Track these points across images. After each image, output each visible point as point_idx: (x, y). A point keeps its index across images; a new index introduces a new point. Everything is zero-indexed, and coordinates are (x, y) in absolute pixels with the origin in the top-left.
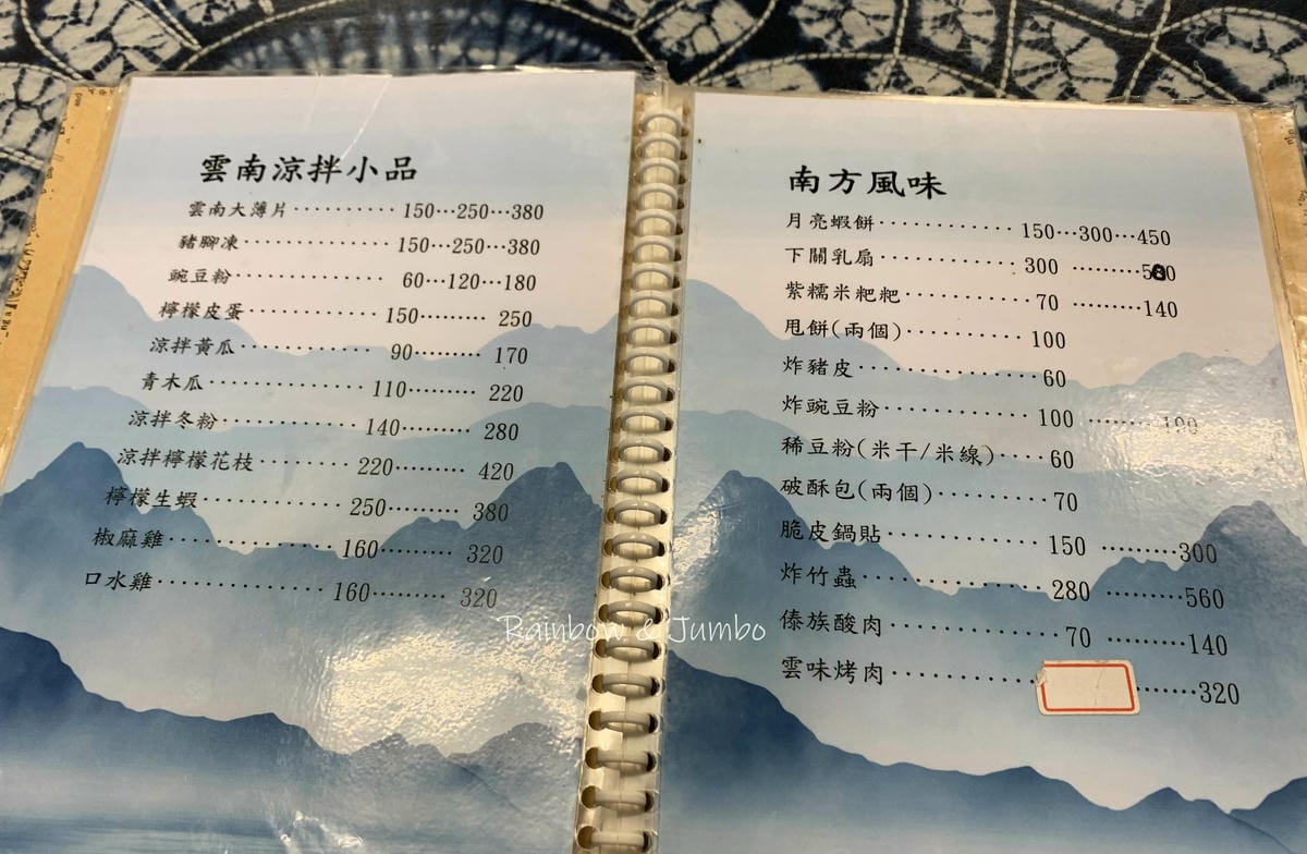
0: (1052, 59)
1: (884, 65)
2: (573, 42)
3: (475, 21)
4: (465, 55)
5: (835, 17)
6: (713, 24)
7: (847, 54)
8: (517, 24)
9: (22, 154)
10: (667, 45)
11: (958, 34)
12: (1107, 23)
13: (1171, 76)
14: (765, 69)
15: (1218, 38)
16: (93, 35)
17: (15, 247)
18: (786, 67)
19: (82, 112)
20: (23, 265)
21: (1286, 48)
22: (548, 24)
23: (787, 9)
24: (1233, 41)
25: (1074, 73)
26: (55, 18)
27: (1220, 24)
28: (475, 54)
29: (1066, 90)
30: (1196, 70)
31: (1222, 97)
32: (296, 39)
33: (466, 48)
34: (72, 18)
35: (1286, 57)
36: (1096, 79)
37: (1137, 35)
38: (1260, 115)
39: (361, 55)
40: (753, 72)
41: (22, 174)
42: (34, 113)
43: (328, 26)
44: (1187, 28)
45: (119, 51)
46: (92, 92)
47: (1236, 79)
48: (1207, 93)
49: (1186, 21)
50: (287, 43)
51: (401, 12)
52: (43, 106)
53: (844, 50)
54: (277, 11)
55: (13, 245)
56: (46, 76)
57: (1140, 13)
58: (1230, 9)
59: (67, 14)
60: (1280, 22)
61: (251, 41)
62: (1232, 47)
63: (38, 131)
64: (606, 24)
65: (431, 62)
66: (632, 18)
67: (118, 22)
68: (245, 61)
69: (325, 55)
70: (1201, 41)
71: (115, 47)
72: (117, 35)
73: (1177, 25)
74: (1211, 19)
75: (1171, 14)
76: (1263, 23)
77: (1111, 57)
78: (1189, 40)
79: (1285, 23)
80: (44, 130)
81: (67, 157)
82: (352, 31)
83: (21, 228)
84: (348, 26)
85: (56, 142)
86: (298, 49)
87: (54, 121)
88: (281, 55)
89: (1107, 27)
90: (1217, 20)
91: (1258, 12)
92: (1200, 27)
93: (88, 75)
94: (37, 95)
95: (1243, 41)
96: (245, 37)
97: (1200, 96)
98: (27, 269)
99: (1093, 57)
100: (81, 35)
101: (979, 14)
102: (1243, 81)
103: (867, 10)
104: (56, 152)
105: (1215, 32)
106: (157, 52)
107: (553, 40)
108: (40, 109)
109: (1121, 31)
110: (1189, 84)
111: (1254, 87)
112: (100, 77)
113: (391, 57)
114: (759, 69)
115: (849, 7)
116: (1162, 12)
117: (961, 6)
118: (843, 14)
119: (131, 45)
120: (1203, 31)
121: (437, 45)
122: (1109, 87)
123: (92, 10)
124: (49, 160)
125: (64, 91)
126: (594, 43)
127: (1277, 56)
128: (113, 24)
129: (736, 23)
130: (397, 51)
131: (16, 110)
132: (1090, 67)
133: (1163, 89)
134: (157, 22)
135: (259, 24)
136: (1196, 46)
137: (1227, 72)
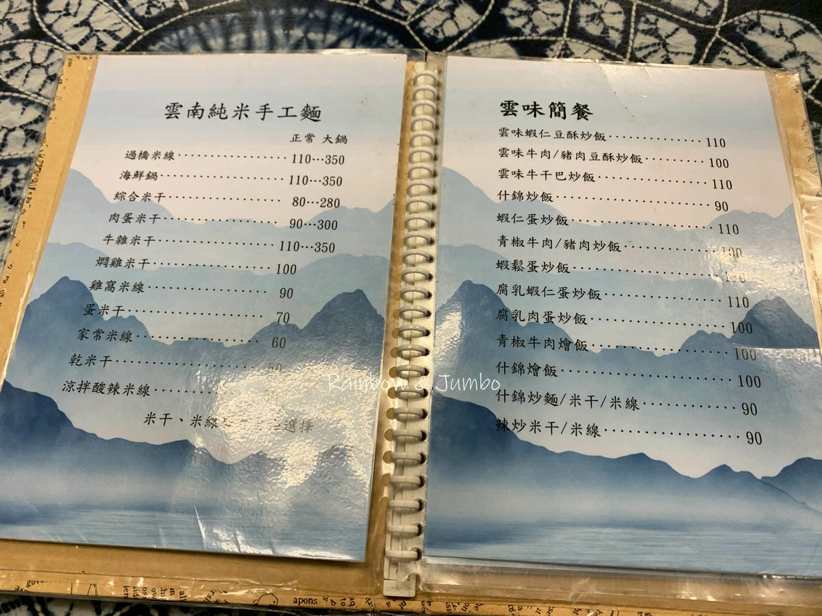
0: (657, 41)
1: (557, 44)
2: (371, 29)
3: (311, 16)
4: (305, 36)
5: (528, 15)
6: (455, 19)
7: (535, 37)
8: (337, 18)
9: (36, 96)
10: (427, 31)
11: (601, 26)
12: (689, 20)
13: (727, 51)
14: (486, 46)
15: (755, 29)
16: (78, 22)
17: (33, 153)
18: (499, 45)
19: (73, 70)
20: (38, 163)
21: (796, 35)
22: (356, 18)
23: (500, 10)
24: (764, 30)
25: (670, 49)
26: (54, 12)
27: (756, 20)
28: (312, 36)
29: (665, 59)
30: (742, 48)
31: (757, 65)
32: (202, 26)
33: (306, 32)
34: (64, 12)
35: (795, 40)
36: (683, 53)
37: (707, 27)
38: (779, 75)
39: (242, 36)
40: (479, 48)
41: (36, 108)
42: (43, 70)
43: (222, 18)
44: (737, 23)
45: (94, 32)
46: (78, 58)
47: (766, 54)
48: (748, 62)
49: (736, 18)
50: (197, 28)
51: (266, 9)
52: (48, 66)
53: (534, 35)
54: (191, 9)
55: (31, 151)
56: (49, 48)
57: (709, 14)
58: (762, 11)
59: (62, 9)
60: (791, 19)
61: (175, 27)
62: (763, 34)
63: (45, 82)
64: (391, 18)
65: (285, 41)
66: (407, 14)
67: (93, 14)
68: (171, 39)
69: (221, 36)
70: (745, 30)
71: (92, 30)
72: (93, 22)
73: (730, 21)
74: (751, 17)
75: (727, 14)
76: (782, 20)
77: (692, 40)
78: (738, 30)
79: (795, 20)
80: (49, 81)
81: (64, 97)
82: (236, 21)
83: (37, 141)
84: (235, 17)
85: (57, 88)
86: (204, 32)
87: (55, 75)
88: (194, 36)
89: (690, 22)
90: (754, 18)
91: (779, 14)
92: (745, 23)
93: (75, 47)
94: (44, 59)
95: (770, 31)
96: (171, 24)
97: (745, 64)
98: (41, 166)
99: (682, 40)
100: (70, 23)
101: (614, 13)
102: (770, 55)
103: (547, 11)
104: (57, 95)
105: (753, 25)
106: (117, 33)
107: (359, 28)
108: (46, 68)
109: (698, 24)
110: (738, 57)
111: (776, 58)
112: (82, 48)
113: (261, 37)
114: (483, 46)
115: (536, 9)
116: (722, 13)
117: (603, 8)
118: (533, 13)
119: (101, 29)
120: (746, 25)
121: (288, 31)
122: (691, 58)
123: (77, 7)
124: (53, 100)
125: (61, 57)
126: (383, 29)
127: (790, 40)
128: (90, 16)
129: (469, 18)
130: (264, 34)
131: (32, 69)
132: (679, 45)
133: (723, 59)
134: (117, 15)
135: (179, 17)
136: (743, 34)
137: (760, 49)
